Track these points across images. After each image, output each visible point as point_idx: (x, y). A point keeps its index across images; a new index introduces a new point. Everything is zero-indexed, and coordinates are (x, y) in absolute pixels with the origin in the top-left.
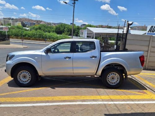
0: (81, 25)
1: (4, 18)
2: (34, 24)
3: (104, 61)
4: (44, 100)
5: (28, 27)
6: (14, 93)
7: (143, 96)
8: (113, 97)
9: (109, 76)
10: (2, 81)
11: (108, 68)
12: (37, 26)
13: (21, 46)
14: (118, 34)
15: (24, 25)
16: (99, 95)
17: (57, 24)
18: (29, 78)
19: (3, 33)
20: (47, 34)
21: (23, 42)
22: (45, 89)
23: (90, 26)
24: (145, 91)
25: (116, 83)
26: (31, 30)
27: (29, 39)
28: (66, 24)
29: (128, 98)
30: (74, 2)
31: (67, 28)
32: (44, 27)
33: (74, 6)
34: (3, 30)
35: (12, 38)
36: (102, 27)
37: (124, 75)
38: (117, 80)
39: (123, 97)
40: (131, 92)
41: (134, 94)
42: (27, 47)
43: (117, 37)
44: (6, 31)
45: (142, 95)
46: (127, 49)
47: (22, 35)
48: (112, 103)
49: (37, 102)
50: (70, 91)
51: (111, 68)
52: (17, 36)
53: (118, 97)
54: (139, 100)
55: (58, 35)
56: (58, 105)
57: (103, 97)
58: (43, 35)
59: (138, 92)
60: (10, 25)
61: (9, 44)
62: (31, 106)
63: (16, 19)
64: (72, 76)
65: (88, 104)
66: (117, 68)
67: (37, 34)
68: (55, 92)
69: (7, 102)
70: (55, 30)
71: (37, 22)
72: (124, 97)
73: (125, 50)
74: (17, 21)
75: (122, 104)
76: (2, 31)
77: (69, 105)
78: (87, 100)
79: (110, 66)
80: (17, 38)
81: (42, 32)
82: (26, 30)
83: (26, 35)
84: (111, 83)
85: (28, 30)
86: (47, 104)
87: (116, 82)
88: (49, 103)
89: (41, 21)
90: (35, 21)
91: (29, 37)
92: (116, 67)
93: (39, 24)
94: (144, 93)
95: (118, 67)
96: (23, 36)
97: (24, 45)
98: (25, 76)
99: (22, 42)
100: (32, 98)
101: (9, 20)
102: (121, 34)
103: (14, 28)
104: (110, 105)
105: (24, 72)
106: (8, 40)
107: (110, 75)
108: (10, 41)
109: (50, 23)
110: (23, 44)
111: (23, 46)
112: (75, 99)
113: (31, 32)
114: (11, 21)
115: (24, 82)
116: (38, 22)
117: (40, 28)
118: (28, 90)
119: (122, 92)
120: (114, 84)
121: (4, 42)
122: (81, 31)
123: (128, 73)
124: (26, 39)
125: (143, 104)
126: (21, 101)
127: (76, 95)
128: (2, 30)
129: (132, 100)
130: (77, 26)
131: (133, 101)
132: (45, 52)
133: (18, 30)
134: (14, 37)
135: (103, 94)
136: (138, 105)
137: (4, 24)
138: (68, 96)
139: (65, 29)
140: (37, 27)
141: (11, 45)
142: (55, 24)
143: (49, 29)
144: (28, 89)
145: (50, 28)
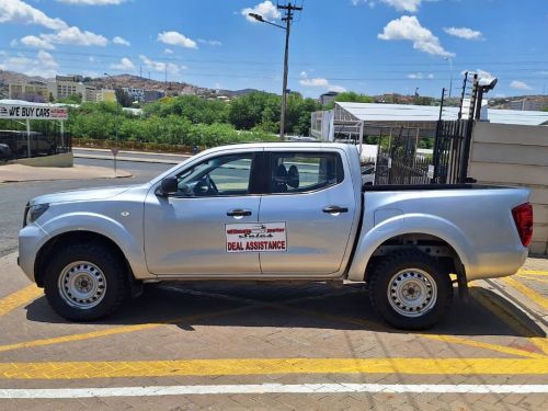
0: (322, 97)
1: (58, 78)
2: (160, 95)
3: (377, 226)
4: (142, 374)
5: (138, 107)
6: (39, 346)
7: (528, 362)
8: (405, 366)
9: (397, 282)
10: (10, 298)
11: (394, 251)
12: (169, 102)
13: (111, 173)
14: (440, 122)
15: (124, 100)
16: (354, 357)
17: (238, 93)
18: (99, 290)
19: (52, 128)
20: (203, 128)
21: (117, 158)
22: (154, 329)
23: (352, 98)
24: (536, 341)
25: (424, 310)
26: (147, 116)
27: (141, 148)
28: (268, 91)
29: (467, 371)
30: (289, 14)
31: (270, 106)
32: (194, 105)
33: (288, 29)
34: (49, 118)
35: (83, 145)
36: (396, 99)
37: (453, 277)
38: (428, 299)
39: (445, 366)
40: (482, 345)
41: (494, 354)
42: (128, 174)
43: (438, 135)
44: (59, 119)
45: (523, 357)
46: (471, 180)
47: (114, 133)
48: (399, 388)
49: (114, 382)
50: (247, 338)
51: (404, 251)
52: (98, 138)
53: (427, 366)
54: (508, 380)
55: (239, 132)
56: (186, 396)
57: (368, 366)
58: (188, 132)
59: (510, 346)
60: (77, 99)
61: (70, 166)
62: (88, 399)
63: (99, 80)
64: (259, 282)
65: (306, 394)
66: (428, 250)
67: (166, 130)
68: (188, 342)
69: (6, 379)
70: (231, 115)
71: (170, 89)
72: (448, 365)
73: (465, 182)
74: (100, 87)
75: (440, 396)
76: (49, 123)
77: (230, 396)
78: (304, 375)
79: (402, 244)
80: (100, 145)
81: (184, 123)
82: (131, 116)
83: (128, 134)
84: (404, 308)
85: (137, 117)
86: (149, 391)
87: (424, 305)
88: (156, 388)
89: (184, 86)
90: (162, 85)
91: (140, 142)
92: (423, 248)
93: (176, 95)
94: (533, 349)
95: (431, 247)
96: (121, 136)
97: (121, 168)
98: (84, 282)
99: (113, 157)
100: (100, 363)
101: (75, 84)
102: (449, 123)
103: (89, 112)
104: (390, 396)
105: (82, 267)
106: (65, 151)
107: (399, 279)
108: (75, 155)
109: (214, 92)
110: (115, 164)
111: (118, 171)
112: (259, 370)
113: (144, 124)
114: (81, 88)
115: (81, 302)
116: (173, 88)
117: (178, 111)
118: (91, 335)
119: (445, 347)
120: (416, 314)
121: (52, 158)
122: (315, 116)
123: (468, 271)
124: (129, 147)
125: (525, 396)
126: (55, 376)
127: (266, 354)
128: (45, 118)
129: (482, 379)
130: (304, 98)
131: (484, 383)
132: (159, 192)
133: (101, 117)
134: (90, 142)
135: (369, 354)
136: (500, 401)
137: (59, 96)
138: (233, 361)
139: (263, 110)
140: (169, 106)
141: (77, 170)
142: (229, 94)
143: (209, 112)
144: (93, 330)
145: (213, 108)
